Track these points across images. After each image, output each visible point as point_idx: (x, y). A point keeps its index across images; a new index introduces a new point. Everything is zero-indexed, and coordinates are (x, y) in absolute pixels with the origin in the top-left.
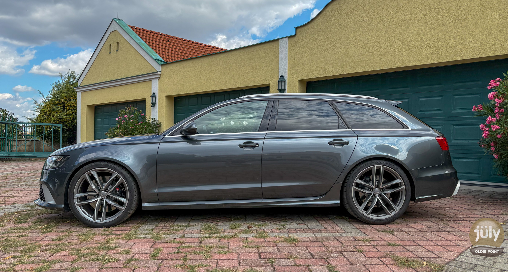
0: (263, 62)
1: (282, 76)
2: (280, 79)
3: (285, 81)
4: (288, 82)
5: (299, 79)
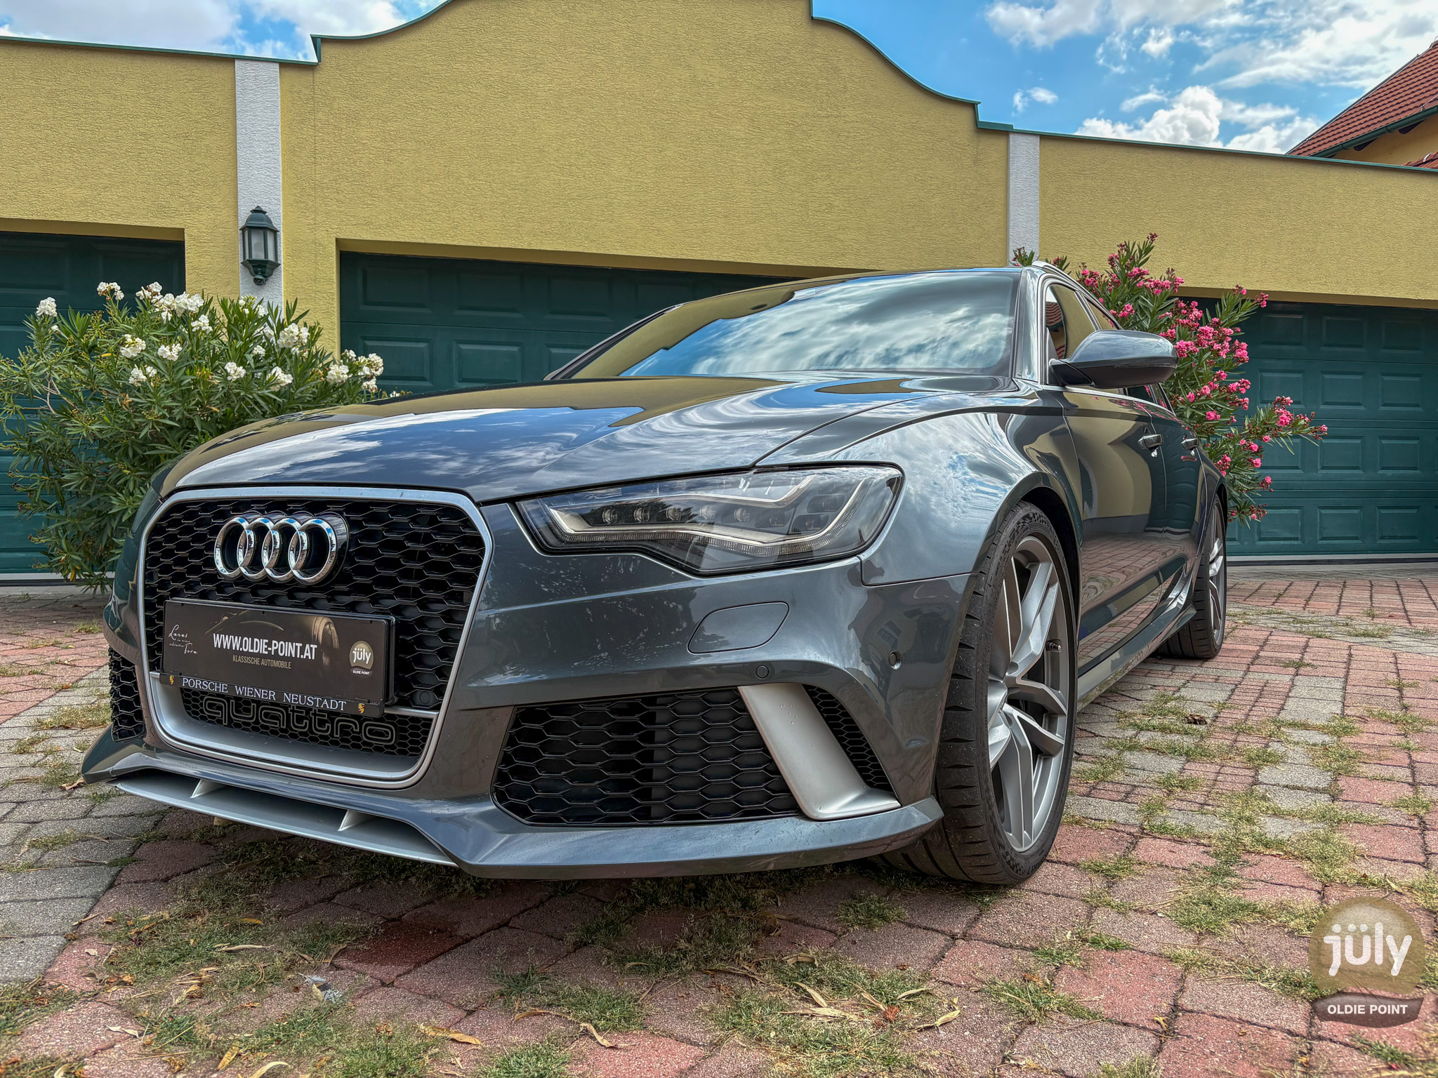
3: (275, 232)
4: (286, 239)
5: (341, 236)
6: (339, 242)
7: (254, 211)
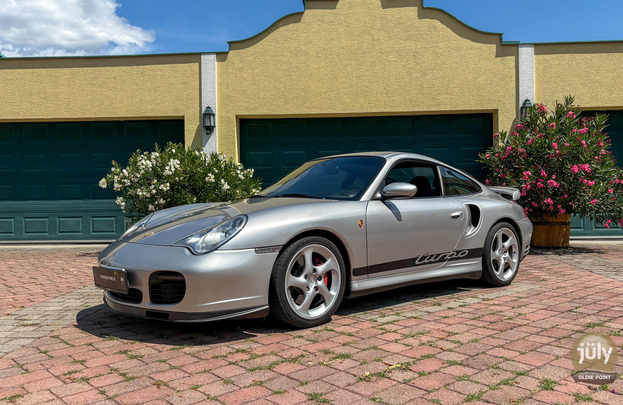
0: (171, 82)
1: (208, 108)
2: (205, 111)
3: (214, 115)
4: (218, 117)
5: (237, 114)
6: (237, 116)
7: (207, 108)
